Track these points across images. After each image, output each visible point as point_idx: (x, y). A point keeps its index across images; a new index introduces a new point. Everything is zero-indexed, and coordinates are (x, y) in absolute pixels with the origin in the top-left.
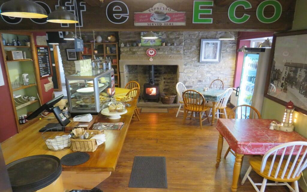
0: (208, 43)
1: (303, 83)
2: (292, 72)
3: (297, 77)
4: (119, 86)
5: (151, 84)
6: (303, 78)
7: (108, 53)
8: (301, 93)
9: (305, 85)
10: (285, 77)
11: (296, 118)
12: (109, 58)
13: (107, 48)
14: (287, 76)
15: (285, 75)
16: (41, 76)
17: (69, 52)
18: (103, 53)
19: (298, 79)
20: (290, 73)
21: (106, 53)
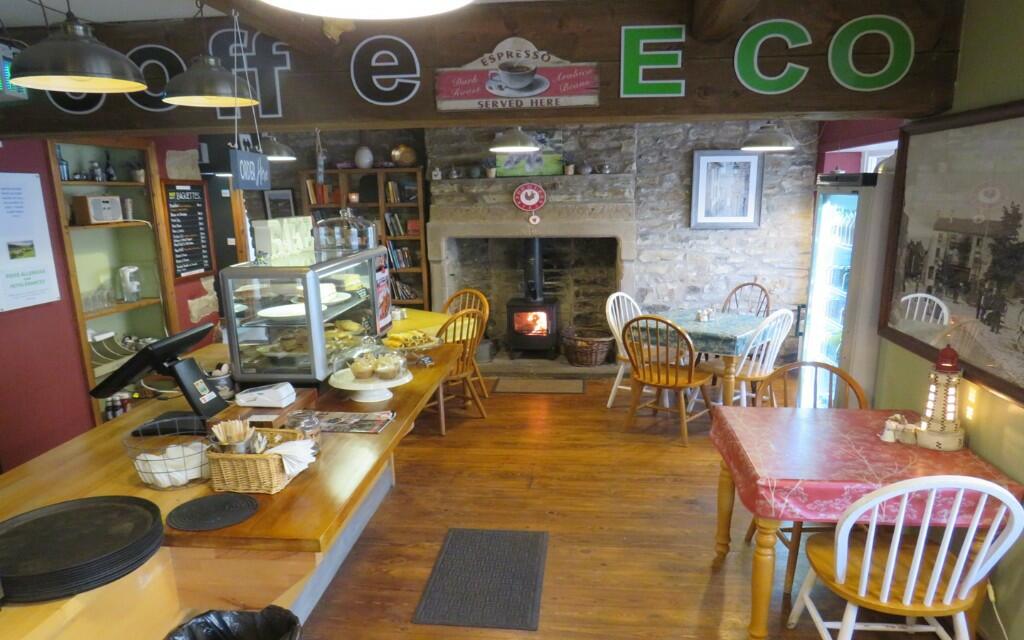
0: (718, 165)
1: (987, 286)
2: (956, 250)
3: (970, 264)
4: (426, 305)
5: (532, 300)
6: (985, 268)
7: (392, 200)
8: (983, 320)
9: (991, 290)
10: (936, 267)
11: (971, 405)
12: (396, 216)
13: (390, 184)
14: (940, 263)
15: (936, 261)
16: (177, 275)
17: (270, 200)
18: (377, 201)
19: (972, 272)
20: (951, 252)
21: (387, 201)
